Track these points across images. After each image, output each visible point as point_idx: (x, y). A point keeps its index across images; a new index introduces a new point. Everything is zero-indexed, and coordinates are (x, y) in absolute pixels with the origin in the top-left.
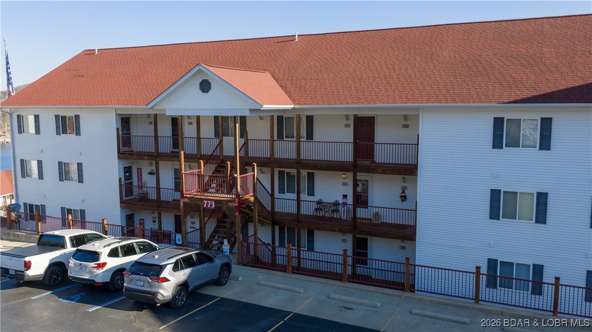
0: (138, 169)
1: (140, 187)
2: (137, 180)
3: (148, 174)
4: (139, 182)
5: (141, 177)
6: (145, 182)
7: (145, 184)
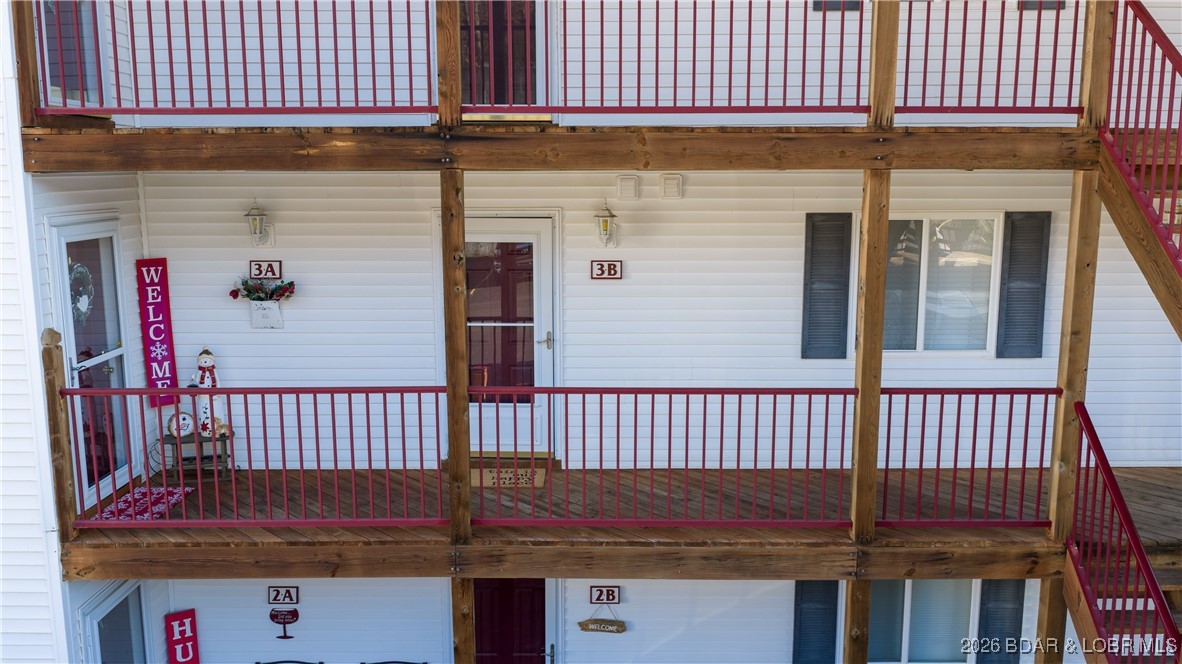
0: (141, 264)
1: (163, 394)
2: (138, 346)
3: (235, 294)
4: (155, 360)
5: (167, 321)
6: (206, 352)
7: (211, 369)
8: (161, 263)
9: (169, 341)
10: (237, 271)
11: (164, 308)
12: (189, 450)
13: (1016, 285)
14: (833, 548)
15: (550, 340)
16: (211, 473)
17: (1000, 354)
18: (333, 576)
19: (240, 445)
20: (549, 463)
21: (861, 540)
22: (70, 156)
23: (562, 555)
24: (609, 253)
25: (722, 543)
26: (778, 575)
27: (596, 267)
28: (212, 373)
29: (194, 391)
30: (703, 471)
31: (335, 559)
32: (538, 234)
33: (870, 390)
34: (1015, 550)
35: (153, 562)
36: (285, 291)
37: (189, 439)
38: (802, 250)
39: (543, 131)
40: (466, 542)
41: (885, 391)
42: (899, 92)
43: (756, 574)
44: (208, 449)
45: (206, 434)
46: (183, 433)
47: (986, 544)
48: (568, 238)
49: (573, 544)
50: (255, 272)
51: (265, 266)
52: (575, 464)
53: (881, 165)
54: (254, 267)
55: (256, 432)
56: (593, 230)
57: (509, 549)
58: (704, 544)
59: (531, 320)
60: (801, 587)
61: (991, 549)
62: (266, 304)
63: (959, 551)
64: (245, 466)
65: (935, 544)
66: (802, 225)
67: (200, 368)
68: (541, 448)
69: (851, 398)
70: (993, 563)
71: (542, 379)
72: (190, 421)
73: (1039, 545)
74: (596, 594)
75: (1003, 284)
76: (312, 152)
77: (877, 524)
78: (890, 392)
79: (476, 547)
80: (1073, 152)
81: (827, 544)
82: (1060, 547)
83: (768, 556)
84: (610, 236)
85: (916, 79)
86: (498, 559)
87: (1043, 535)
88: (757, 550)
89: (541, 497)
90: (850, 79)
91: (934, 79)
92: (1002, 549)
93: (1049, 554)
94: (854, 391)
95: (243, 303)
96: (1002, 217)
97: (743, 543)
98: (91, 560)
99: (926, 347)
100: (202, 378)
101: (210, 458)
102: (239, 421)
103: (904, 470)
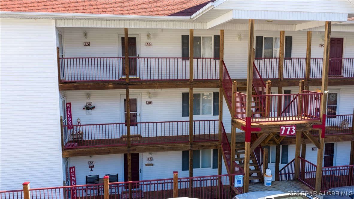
0: (67, 104)
1: (71, 127)
3: (84, 109)
4: (69, 121)
5: (71, 114)
6: (79, 119)
7: (80, 122)
8: (70, 103)
9: (71, 117)
10: (84, 104)
11: (70, 112)
12: (75, 137)
13: (215, 104)
14: (187, 145)
15: (140, 115)
16: (79, 141)
17: (214, 115)
18: (108, 154)
19: (84, 136)
20: (140, 136)
21: (191, 144)
22: (66, 88)
23: (145, 149)
24: (150, 100)
25: (170, 145)
26: (179, 150)
27: (147, 102)
28: (80, 123)
29: (77, 126)
30: (167, 136)
31: (109, 151)
32: (137, 97)
33: (191, 121)
34: (214, 144)
35: (78, 154)
36: (93, 108)
37: (75, 135)
38: (181, 99)
39: (142, 83)
40: (130, 147)
41: (194, 121)
42: (194, 77)
43: (175, 150)
44: (79, 136)
45: (79, 134)
46: (74, 134)
47: (209, 144)
48: (142, 97)
49: (147, 147)
50: (87, 105)
51: (89, 104)
52: (144, 136)
53: (192, 88)
54: (87, 104)
55: (87, 133)
56: (147, 96)
57: (137, 148)
58: (167, 146)
59: (136, 111)
60: (183, 152)
61: (210, 144)
62: (89, 110)
63: (205, 145)
64: (85, 139)
65: (202, 144)
66: (181, 95)
67: (78, 122)
68: (139, 134)
69: (189, 122)
70: (211, 146)
71: (138, 121)
72: (76, 131)
73: (217, 143)
74: (148, 159)
75: (213, 103)
76: (106, 87)
77: (193, 141)
78: (195, 121)
79: (132, 148)
80: (218, 85)
81: (186, 145)
82: (220, 144)
83: (177, 147)
84: (150, 97)
85: (196, 75)
86: (135, 150)
87: (218, 142)
88: (176, 146)
89: (140, 141)
90: (187, 75)
91: (199, 75)
92: (212, 144)
93: (219, 145)
94: (189, 121)
95: (85, 110)
96: (213, 93)
97: (173, 145)
98: (67, 154)
99: (202, 114)
100: (78, 124)
101: (79, 138)
102: (84, 131)
103: (199, 135)
